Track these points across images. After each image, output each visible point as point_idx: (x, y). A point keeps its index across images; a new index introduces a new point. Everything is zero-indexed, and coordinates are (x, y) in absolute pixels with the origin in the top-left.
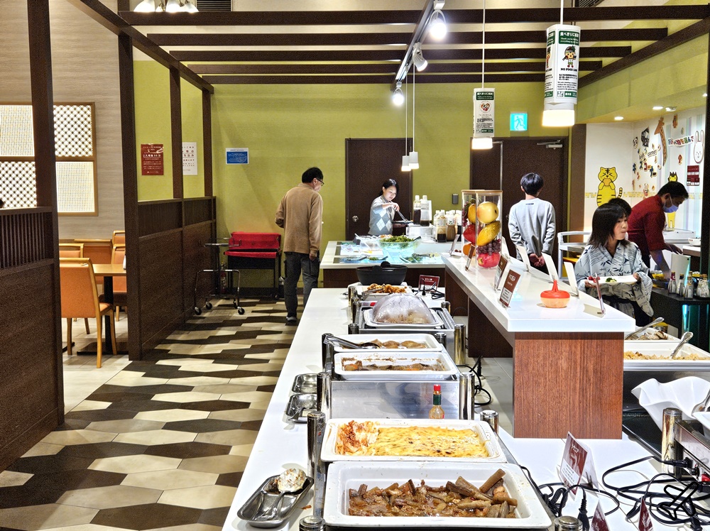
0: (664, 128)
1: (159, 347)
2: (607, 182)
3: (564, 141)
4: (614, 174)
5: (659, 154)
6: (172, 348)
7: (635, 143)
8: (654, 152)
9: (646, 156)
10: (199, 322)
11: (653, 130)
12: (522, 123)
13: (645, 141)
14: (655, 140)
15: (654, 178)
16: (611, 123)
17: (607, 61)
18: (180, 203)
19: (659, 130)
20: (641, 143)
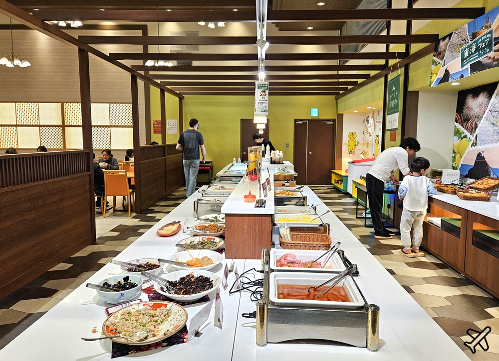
0: (375, 116)
1: (151, 208)
2: (352, 138)
3: (334, 121)
4: (355, 135)
5: (373, 127)
6: (156, 209)
7: (364, 122)
8: (371, 126)
9: (368, 127)
10: (172, 197)
11: (370, 117)
12: (316, 113)
13: (368, 121)
14: (371, 121)
15: (371, 137)
16: (353, 113)
17: (350, 87)
18: (164, 146)
19: (373, 117)
20: (366, 122)
